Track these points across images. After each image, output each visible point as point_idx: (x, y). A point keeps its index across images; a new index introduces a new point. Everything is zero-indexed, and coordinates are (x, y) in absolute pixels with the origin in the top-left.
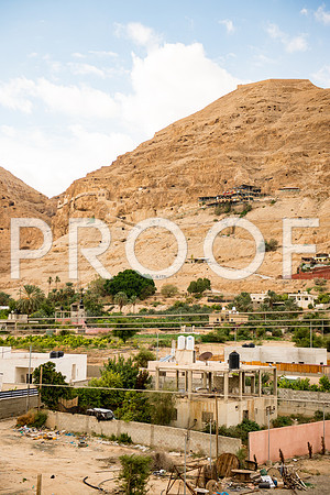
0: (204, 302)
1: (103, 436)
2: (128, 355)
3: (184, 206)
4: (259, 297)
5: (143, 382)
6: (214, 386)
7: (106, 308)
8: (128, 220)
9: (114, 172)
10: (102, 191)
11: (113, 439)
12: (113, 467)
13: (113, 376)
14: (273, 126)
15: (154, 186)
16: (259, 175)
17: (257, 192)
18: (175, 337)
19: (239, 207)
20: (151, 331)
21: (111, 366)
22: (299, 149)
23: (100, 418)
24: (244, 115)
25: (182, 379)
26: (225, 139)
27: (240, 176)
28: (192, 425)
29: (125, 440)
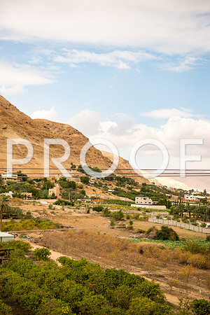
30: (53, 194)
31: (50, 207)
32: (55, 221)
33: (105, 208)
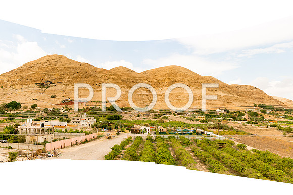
0: (35, 110)
1: (3, 147)
2: (12, 125)
3: (31, 85)
4: (50, 109)
5: (16, 132)
6: (37, 132)
7: (5, 112)
8: (14, 87)
9: (10, 74)
10: (6, 79)
11: (6, 148)
12: (6, 155)
13: (7, 130)
14: (56, 66)
15: (22, 79)
16: (52, 78)
17: (51, 83)
18: (26, 120)
19: (46, 86)
20: (19, 118)
21: (7, 128)
22: (62, 73)
23: (2, 142)
24: (48, 62)
25: (28, 131)
26: (43, 68)
27: (46, 78)
28: (30, 143)
29: (10, 148)
30: (245, 119)
31: (243, 125)
32: (247, 131)
33: (278, 126)
